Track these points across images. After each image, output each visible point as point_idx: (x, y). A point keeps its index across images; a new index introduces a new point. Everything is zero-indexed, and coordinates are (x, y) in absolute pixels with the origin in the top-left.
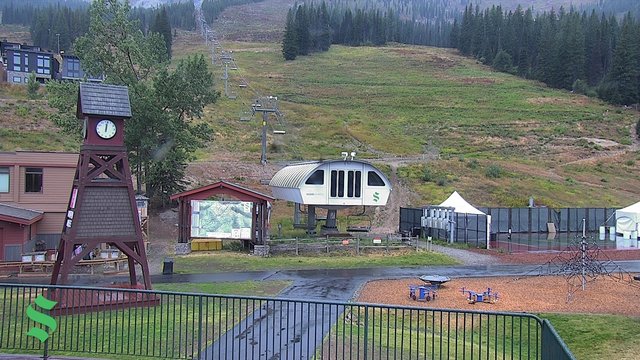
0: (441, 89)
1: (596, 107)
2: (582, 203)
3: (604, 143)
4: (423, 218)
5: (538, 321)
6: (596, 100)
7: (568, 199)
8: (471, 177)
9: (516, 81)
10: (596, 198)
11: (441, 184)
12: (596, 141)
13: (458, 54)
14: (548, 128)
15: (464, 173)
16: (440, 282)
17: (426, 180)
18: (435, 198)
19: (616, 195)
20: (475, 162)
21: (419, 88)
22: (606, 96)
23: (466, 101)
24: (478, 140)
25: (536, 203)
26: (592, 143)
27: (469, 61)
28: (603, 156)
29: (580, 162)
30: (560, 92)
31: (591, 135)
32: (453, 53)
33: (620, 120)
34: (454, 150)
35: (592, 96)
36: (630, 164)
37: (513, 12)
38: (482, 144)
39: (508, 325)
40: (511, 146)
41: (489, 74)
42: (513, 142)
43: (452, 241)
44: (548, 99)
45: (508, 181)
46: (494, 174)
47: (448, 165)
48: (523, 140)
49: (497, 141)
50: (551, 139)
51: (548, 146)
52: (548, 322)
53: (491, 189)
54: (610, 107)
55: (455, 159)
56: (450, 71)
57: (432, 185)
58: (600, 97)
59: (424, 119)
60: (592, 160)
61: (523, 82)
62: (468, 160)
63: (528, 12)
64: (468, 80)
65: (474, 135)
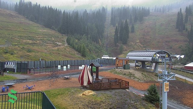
0: (12, 24)
1: (58, 34)
2: (54, 59)
3: (60, 44)
4: (5, 65)
5: (41, 93)
6: (57, 32)
7: (50, 58)
8: (22, 52)
9: (36, 25)
10: (57, 58)
11: (12, 54)
12: (57, 43)
13: (18, 14)
14: (45, 39)
15: (20, 51)
16: (11, 85)
17: (6, 53)
18: (10, 58)
19: (62, 57)
20: (24, 48)
21: (4, 23)
22: (60, 31)
23: (20, 29)
24: (24, 41)
25: (42, 60)
26: (56, 43)
27: (22, 16)
28: (59, 47)
29: (53, 48)
30: (48, 29)
31: (56, 41)
32: (16, 13)
33: (63, 38)
34: (17, 44)
35: (56, 31)
36: (65, 49)
37: (35, 4)
38: (26, 42)
39: (33, 95)
40: (34, 43)
41: (28, 21)
42: (35, 42)
43: (16, 72)
44: (45, 31)
45: (34, 53)
46: (29, 51)
47: (15, 48)
48: (38, 42)
49: (30, 42)
50: (46, 42)
51: (45, 43)
52: (44, 93)
53: (28, 56)
54: (60, 34)
55: (17, 46)
56: (15, 19)
57: (9, 54)
58: (58, 31)
59: (6, 33)
60: (56, 48)
61: (38, 25)
62: (21, 47)
63: (39, 5)
64: (21, 22)
65: (23, 39)
